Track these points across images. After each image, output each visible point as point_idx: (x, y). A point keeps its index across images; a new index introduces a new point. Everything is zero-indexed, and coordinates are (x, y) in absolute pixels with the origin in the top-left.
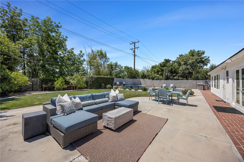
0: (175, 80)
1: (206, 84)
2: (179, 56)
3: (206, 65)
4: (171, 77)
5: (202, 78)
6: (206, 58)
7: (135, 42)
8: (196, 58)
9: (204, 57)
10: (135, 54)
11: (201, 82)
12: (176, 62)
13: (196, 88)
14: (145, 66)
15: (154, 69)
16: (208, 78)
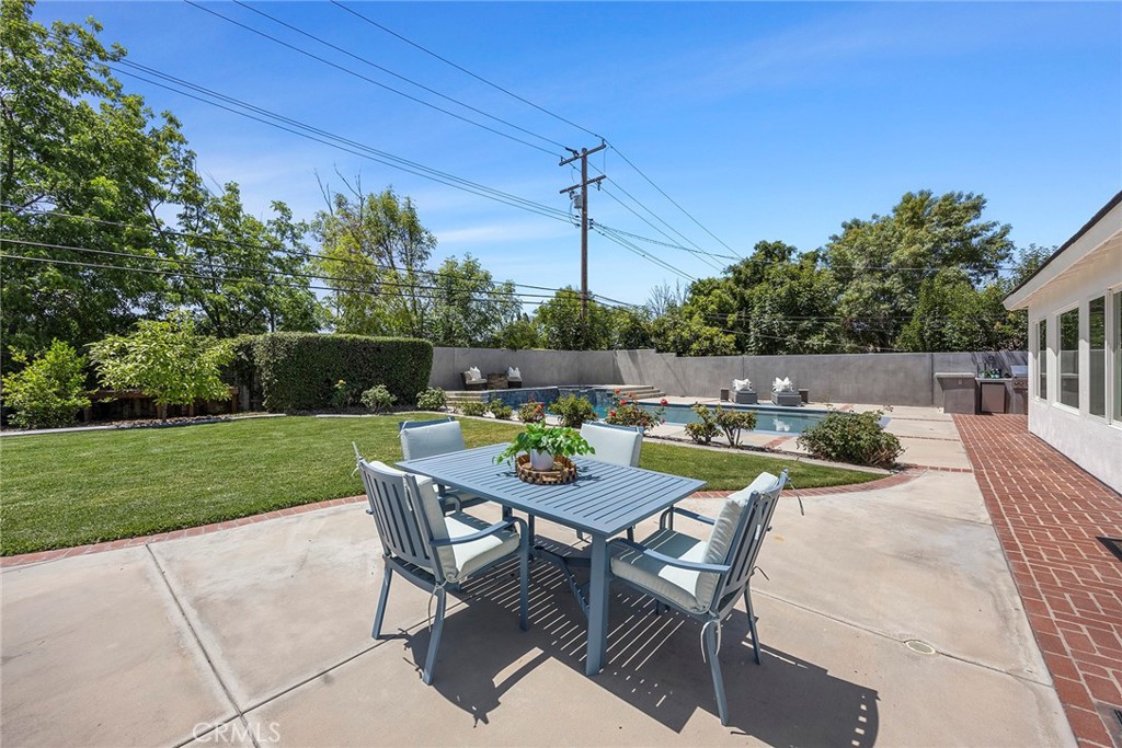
0: (812, 351)
1: (995, 378)
2: (840, 232)
3: (990, 272)
4: (792, 339)
5: (965, 338)
6: (990, 234)
7: (584, 150)
8: (935, 236)
9: (982, 229)
10: (585, 216)
11: (963, 366)
12: (824, 259)
13: (931, 403)
14: (661, 285)
15: (702, 299)
16: (1008, 337)
